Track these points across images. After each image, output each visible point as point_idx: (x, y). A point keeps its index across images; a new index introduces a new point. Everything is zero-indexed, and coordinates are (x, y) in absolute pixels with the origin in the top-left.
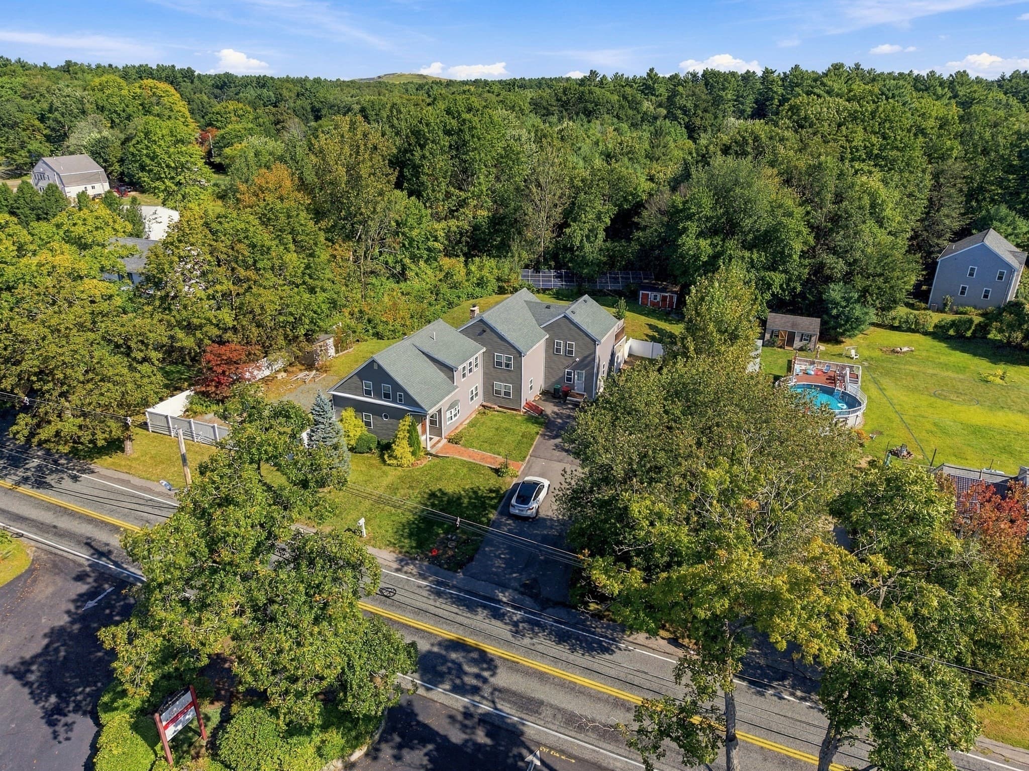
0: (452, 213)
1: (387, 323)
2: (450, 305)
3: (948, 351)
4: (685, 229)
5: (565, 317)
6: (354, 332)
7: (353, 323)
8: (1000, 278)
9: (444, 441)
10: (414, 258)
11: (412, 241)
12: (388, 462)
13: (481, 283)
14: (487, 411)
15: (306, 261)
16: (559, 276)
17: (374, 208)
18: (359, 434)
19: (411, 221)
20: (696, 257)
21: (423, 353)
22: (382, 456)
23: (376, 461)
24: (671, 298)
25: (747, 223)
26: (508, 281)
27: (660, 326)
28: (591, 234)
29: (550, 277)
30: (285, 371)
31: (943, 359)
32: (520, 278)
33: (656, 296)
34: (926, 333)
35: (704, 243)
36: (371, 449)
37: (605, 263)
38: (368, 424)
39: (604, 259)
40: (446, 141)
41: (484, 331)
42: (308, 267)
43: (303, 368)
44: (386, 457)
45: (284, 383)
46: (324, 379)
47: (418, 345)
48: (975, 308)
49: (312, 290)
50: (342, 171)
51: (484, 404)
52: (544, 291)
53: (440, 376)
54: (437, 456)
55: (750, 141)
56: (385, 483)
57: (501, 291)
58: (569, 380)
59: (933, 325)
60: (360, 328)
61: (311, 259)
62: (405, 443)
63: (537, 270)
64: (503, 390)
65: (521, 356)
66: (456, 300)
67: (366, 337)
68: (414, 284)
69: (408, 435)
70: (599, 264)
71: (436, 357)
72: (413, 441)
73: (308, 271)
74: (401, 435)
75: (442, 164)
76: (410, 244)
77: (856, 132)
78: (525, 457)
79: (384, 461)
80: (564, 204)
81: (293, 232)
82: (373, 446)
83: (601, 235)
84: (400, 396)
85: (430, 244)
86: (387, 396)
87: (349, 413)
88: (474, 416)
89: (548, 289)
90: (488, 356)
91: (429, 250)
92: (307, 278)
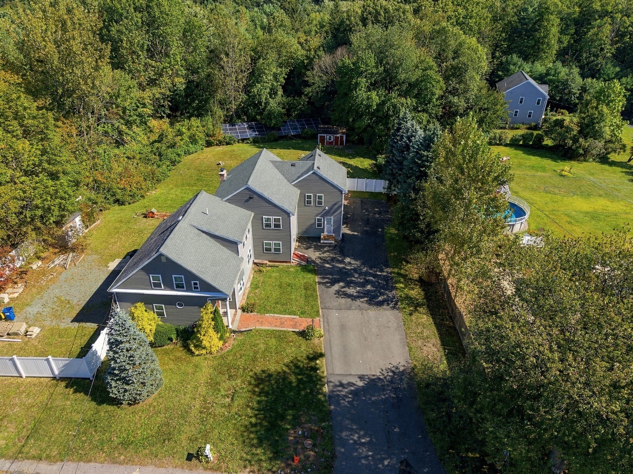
0: (152, 82)
1: (124, 189)
2: (173, 163)
3: (526, 156)
4: (357, 84)
5: (314, 173)
6: (96, 203)
7: (93, 195)
8: (538, 103)
9: (239, 312)
10: (129, 124)
11: (124, 110)
12: (197, 353)
13: (193, 140)
14: (261, 268)
15: (40, 147)
16: (250, 128)
17: (93, 83)
18: (154, 328)
19: (123, 93)
20: (368, 107)
21: (203, 232)
22: (186, 347)
23: (181, 353)
24: (342, 137)
25: (402, 76)
26: (214, 135)
27: (348, 163)
28: (273, 93)
29: (245, 128)
30: (39, 258)
31: (528, 163)
32: (222, 132)
33: (330, 137)
34: (506, 145)
35: (374, 94)
36: (171, 339)
37: (285, 114)
38: (160, 314)
39: (283, 111)
40: (138, 17)
41: (251, 198)
42: (44, 152)
43: (57, 250)
44: (192, 348)
45: (43, 272)
46: (83, 259)
47: (196, 225)
48: (523, 124)
49: (54, 176)
50: (51, 47)
51: (256, 261)
52: (243, 140)
53: (225, 252)
54: (241, 332)
55: (382, 14)
56: (203, 380)
57: (209, 144)
58: (319, 225)
59: (510, 139)
60: (100, 199)
61: (45, 143)
62: (211, 331)
63: (232, 124)
64: (273, 247)
65: (289, 217)
66: (177, 159)
67: (108, 206)
68: (133, 147)
69: (213, 323)
70: (280, 115)
71: (217, 234)
72: (218, 327)
73: (45, 158)
74: (205, 324)
75: (139, 38)
76: (124, 112)
77: (448, 5)
78: (318, 312)
79: (192, 353)
80: (248, 70)
81: (16, 116)
82: (174, 336)
83: (280, 92)
84: (195, 284)
85: (140, 110)
86: (179, 287)
87: (140, 309)
88: (252, 276)
89: (246, 139)
90: (257, 220)
91: (140, 115)
92: (46, 165)
